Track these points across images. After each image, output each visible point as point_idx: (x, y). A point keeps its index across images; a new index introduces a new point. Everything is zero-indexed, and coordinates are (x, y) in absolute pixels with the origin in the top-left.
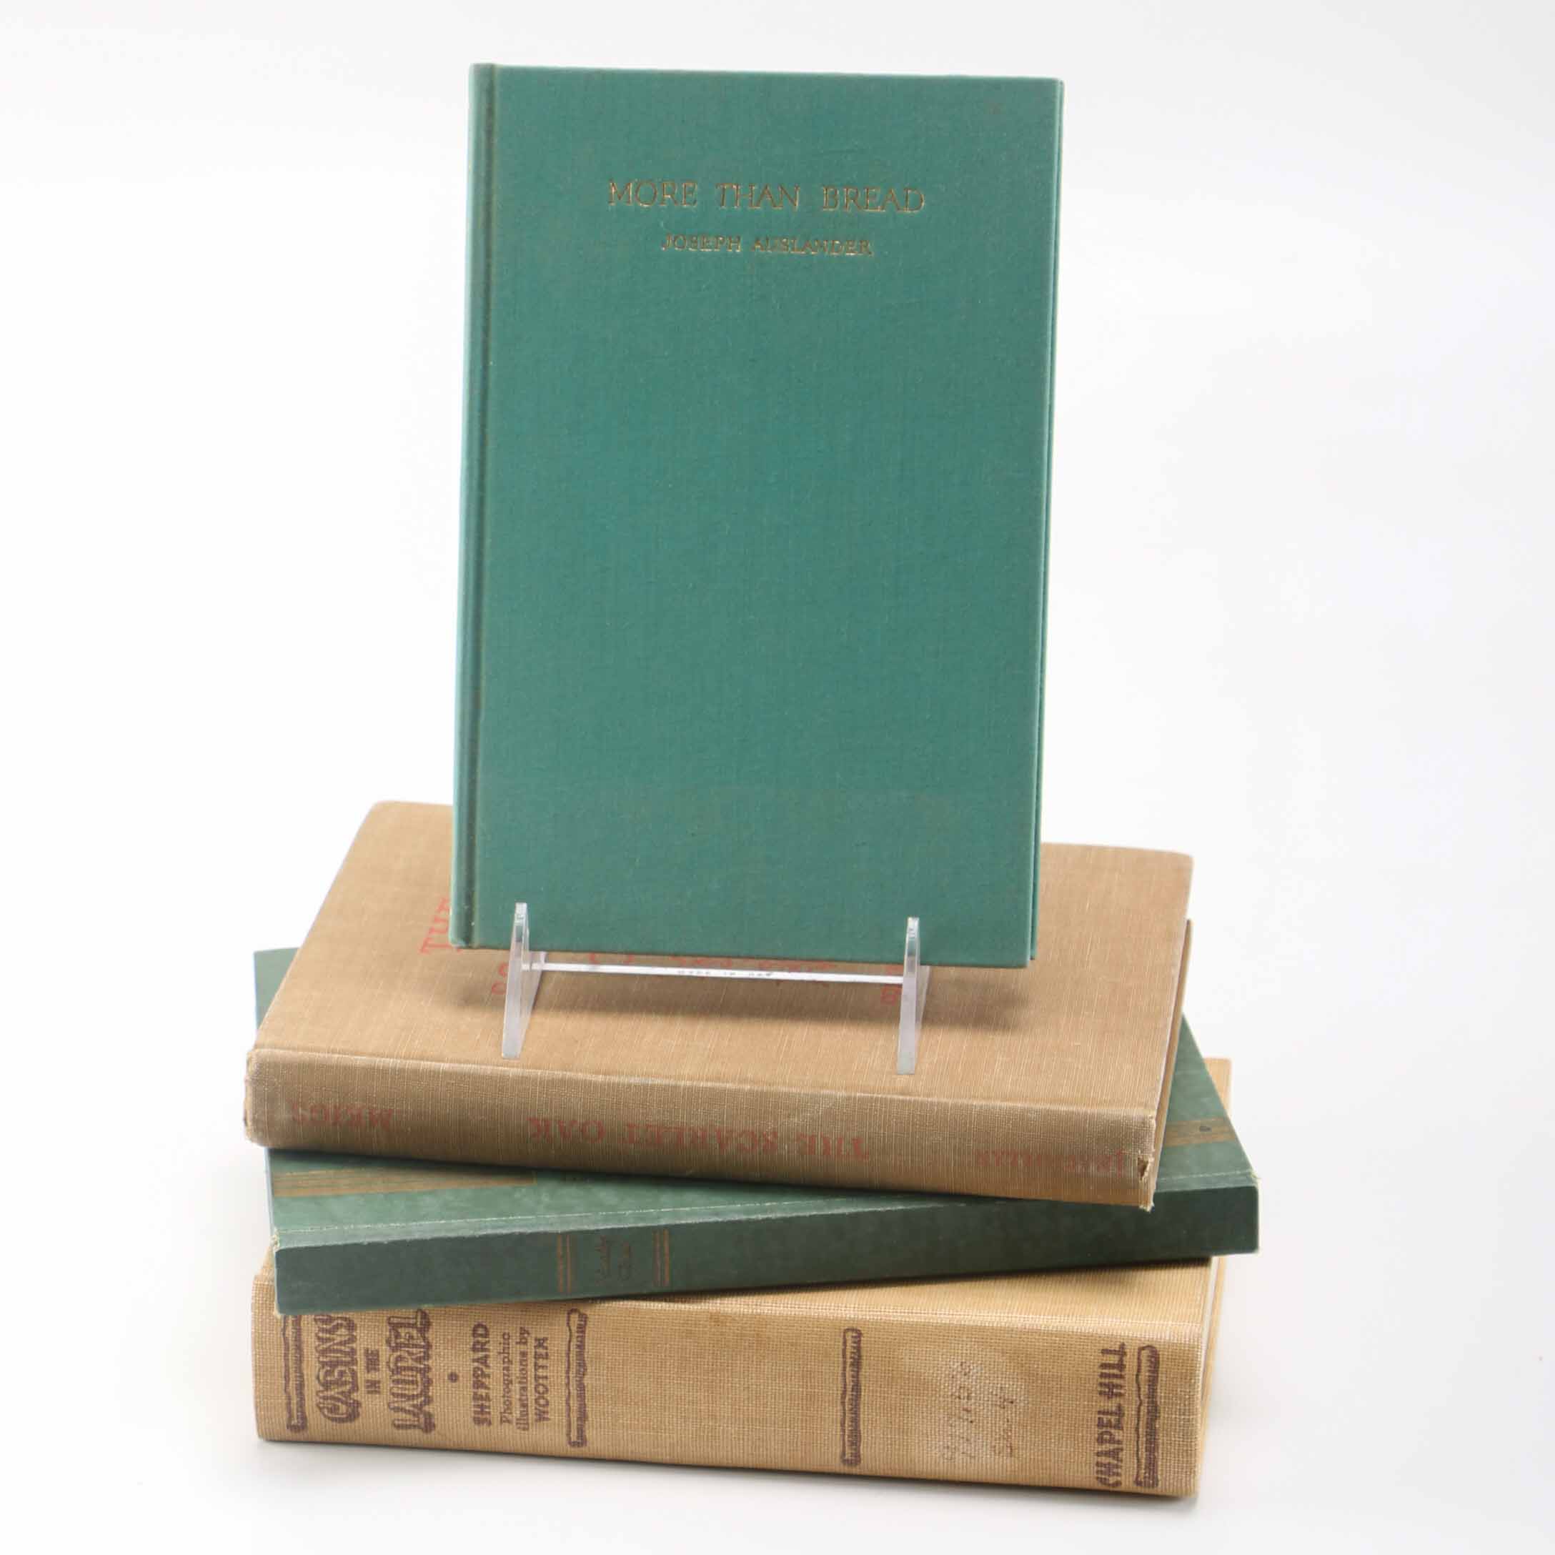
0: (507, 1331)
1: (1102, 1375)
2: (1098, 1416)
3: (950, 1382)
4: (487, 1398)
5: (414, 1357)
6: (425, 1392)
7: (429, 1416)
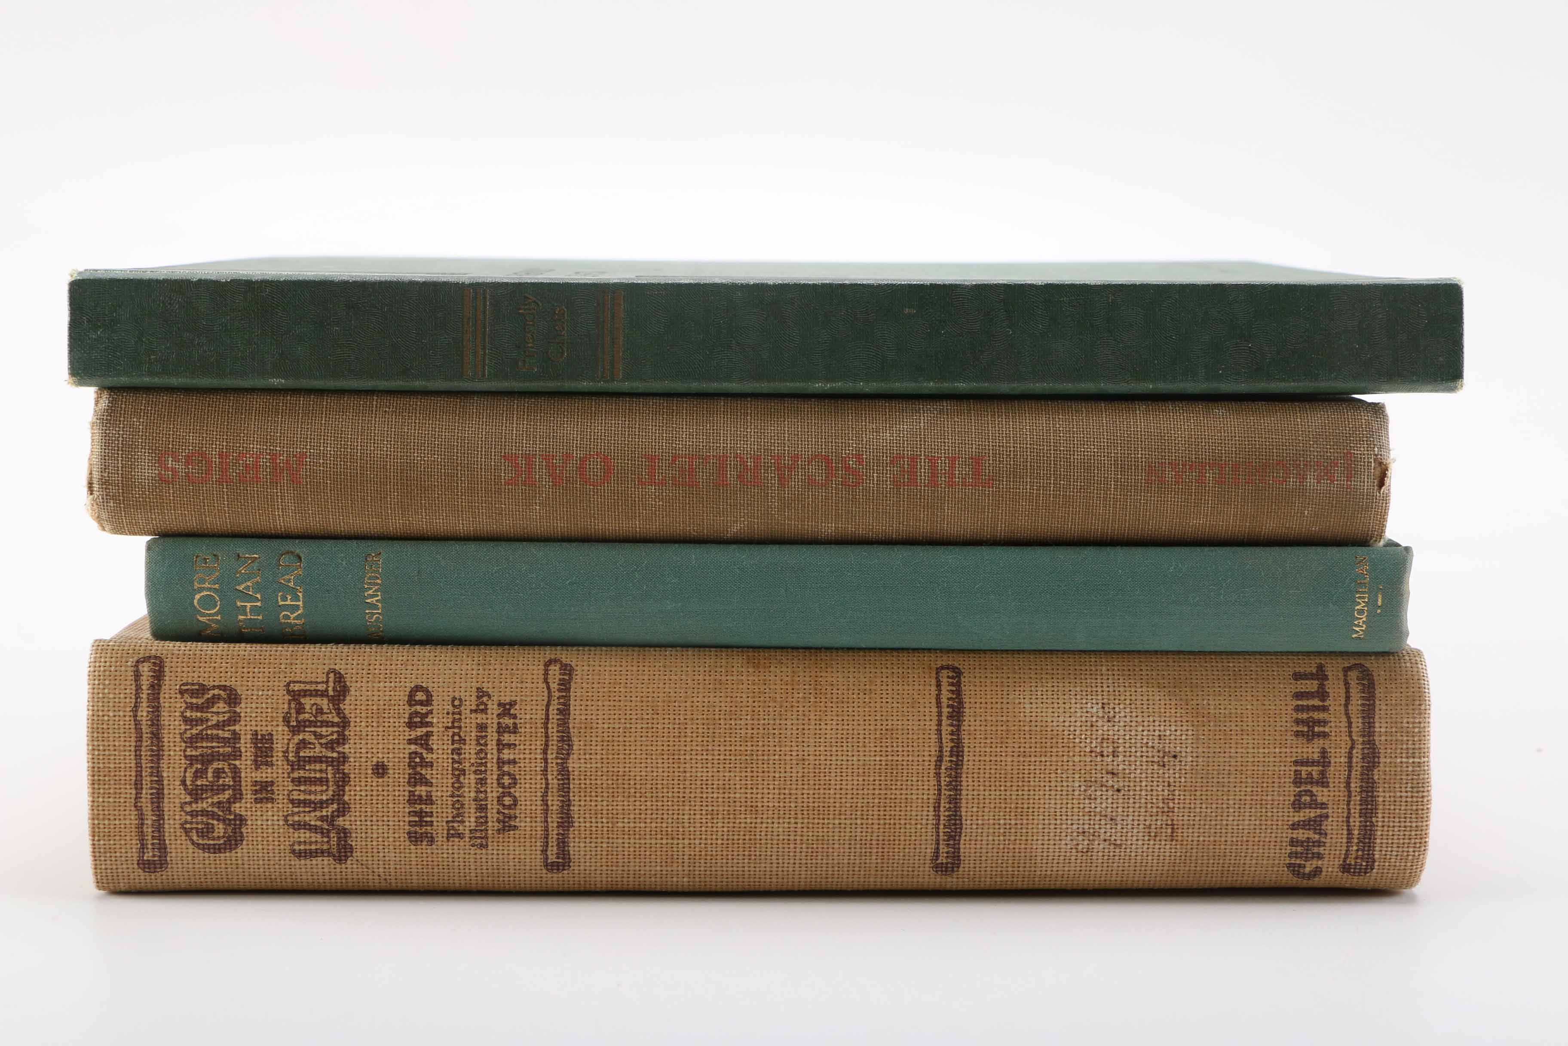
0: (457, 695)
1: (1298, 709)
2: (1293, 768)
3: (1089, 733)
4: (429, 800)
5: (323, 741)
6: (338, 797)
7: (344, 833)
